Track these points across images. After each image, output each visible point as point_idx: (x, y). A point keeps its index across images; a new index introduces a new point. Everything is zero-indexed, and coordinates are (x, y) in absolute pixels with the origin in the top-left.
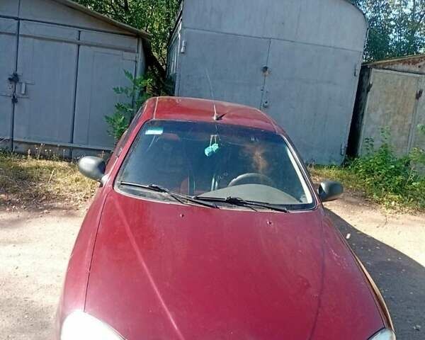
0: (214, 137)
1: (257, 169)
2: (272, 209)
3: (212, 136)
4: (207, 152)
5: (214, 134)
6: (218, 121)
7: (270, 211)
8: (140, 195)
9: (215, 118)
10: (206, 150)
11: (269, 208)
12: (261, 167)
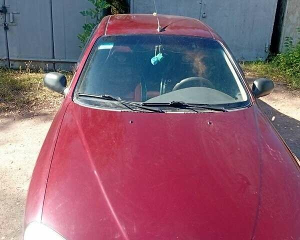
0: (158, 48)
1: (197, 73)
2: (212, 109)
3: (156, 46)
4: (153, 61)
5: (158, 44)
6: (162, 33)
7: (210, 111)
8: (95, 105)
9: (158, 30)
10: (152, 60)
11: (209, 109)
12: (201, 72)
